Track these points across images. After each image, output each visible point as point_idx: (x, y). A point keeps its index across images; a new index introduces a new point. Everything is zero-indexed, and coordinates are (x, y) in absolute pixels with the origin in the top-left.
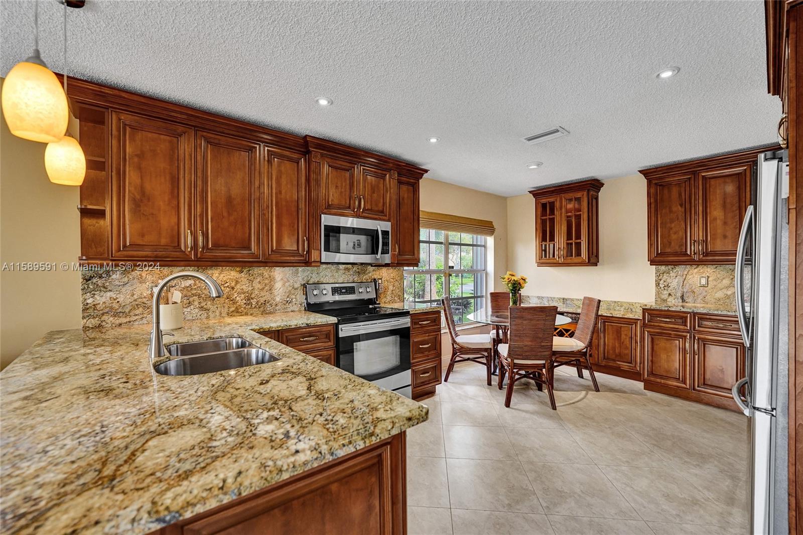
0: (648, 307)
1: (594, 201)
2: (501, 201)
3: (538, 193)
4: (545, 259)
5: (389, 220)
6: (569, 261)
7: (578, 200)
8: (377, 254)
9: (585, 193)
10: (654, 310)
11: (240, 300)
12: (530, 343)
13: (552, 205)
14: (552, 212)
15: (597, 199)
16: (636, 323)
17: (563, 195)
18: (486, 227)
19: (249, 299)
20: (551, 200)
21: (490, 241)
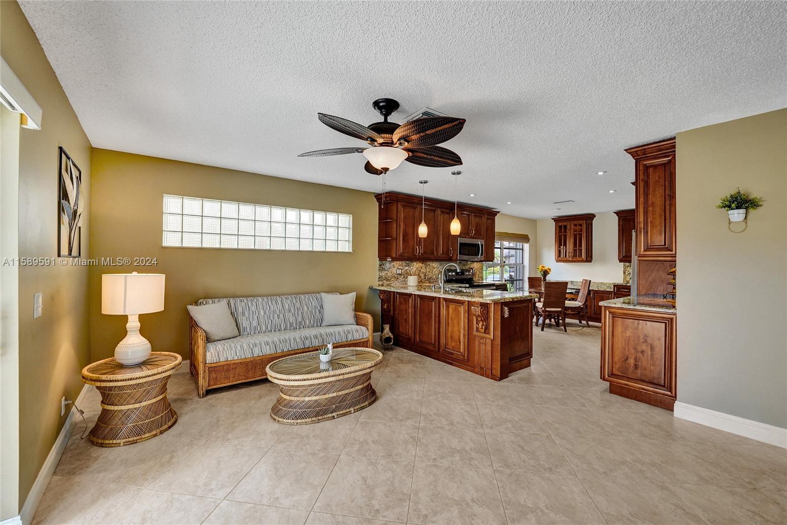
0: (616, 284)
1: (590, 226)
2: (533, 222)
3: (557, 220)
4: (560, 258)
5: (483, 239)
6: (575, 260)
7: (581, 225)
8: (478, 255)
9: (585, 222)
10: (619, 285)
11: (422, 276)
12: (554, 300)
13: (565, 227)
14: (565, 231)
15: (592, 224)
16: (611, 294)
17: (572, 222)
18: (525, 238)
19: (425, 276)
20: (565, 224)
21: (526, 246)
